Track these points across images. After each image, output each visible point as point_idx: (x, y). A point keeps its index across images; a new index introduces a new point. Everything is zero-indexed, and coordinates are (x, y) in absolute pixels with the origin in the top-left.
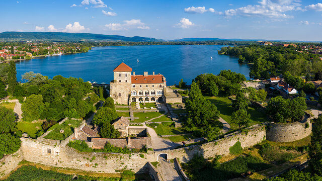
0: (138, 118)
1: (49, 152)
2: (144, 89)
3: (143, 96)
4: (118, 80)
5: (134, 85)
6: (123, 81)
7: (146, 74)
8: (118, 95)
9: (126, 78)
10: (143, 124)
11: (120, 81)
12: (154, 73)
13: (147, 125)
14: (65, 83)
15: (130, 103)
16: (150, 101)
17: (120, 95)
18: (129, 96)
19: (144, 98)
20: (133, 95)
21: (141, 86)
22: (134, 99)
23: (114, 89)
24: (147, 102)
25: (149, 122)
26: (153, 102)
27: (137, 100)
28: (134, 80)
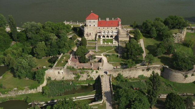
0: (100, 50)
1: (59, 73)
2: (106, 30)
3: (105, 35)
4: (89, 25)
5: (99, 27)
6: (92, 25)
7: (108, 19)
8: (89, 34)
9: (94, 24)
10: (102, 54)
11: (90, 25)
12: (113, 19)
13: (104, 55)
14: (54, 28)
15: (97, 39)
16: (110, 38)
17: (90, 34)
18: (96, 35)
19: (106, 36)
20: (98, 34)
21: (104, 28)
22: (100, 36)
23: (87, 31)
24: (108, 38)
25: (105, 53)
26: (111, 38)
27: (101, 37)
28: (100, 25)
